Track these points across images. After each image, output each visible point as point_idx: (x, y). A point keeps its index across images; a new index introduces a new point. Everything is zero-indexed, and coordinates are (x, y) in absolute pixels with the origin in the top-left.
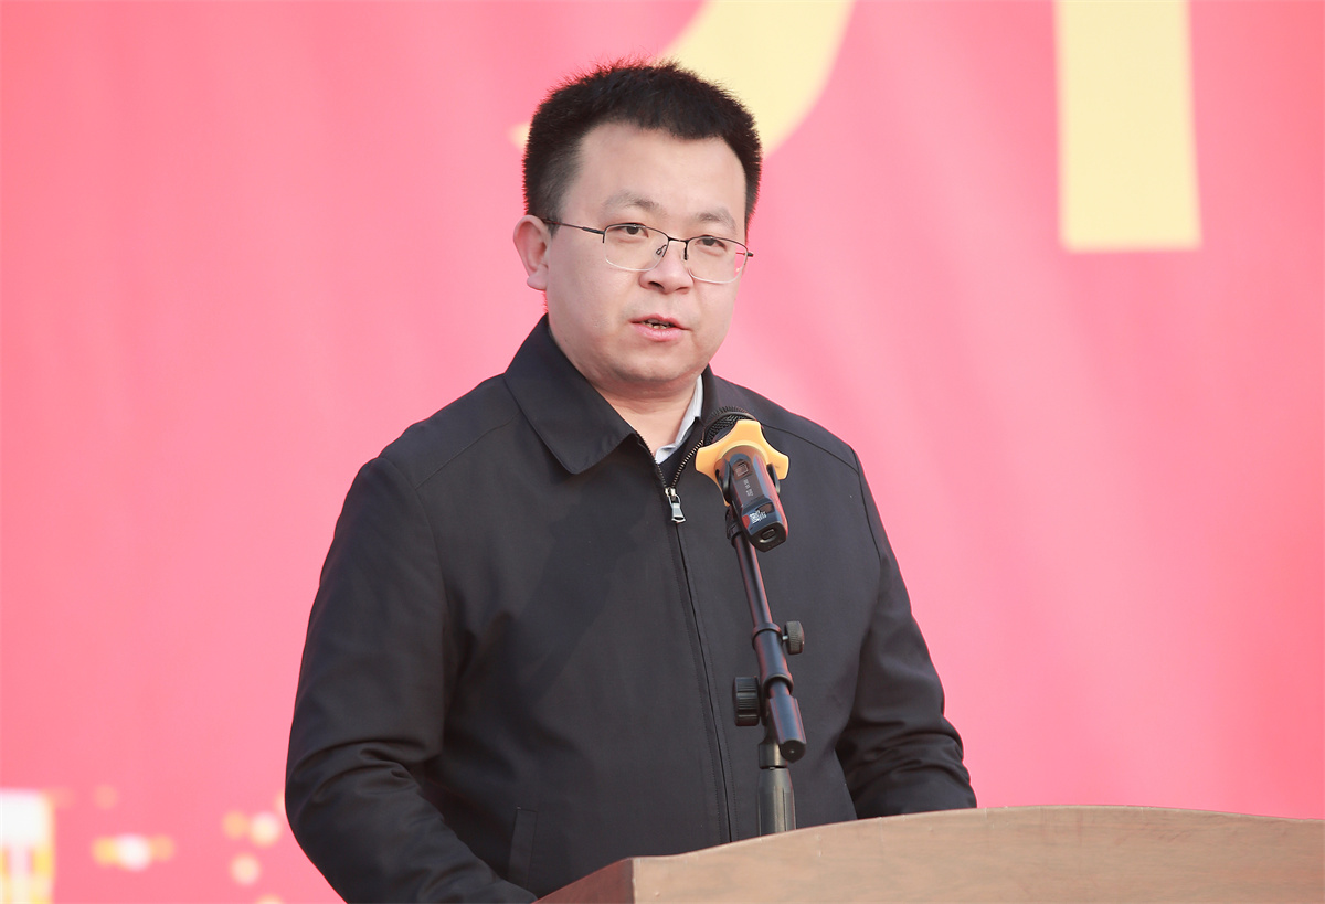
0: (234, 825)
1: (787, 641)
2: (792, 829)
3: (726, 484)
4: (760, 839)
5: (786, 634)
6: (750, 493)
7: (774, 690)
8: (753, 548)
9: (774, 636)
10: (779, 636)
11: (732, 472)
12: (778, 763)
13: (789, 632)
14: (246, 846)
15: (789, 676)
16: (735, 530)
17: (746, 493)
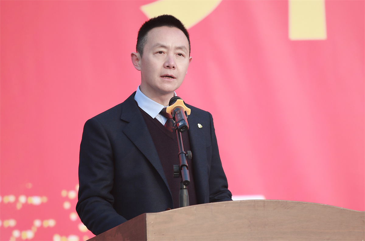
0: (64, 193)
1: (188, 156)
2: (188, 206)
3: (174, 116)
4: (179, 208)
5: (187, 154)
6: (179, 118)
7: (183, 168)
8: (180, 133)
9: (184, 154)
10: (185, 155)
11: (175, 113)
12: (184, 188)
13: (188, 153)
14: (67, 199)
15: (187, 165)
16: (176, 128)
17: (178, 118)
